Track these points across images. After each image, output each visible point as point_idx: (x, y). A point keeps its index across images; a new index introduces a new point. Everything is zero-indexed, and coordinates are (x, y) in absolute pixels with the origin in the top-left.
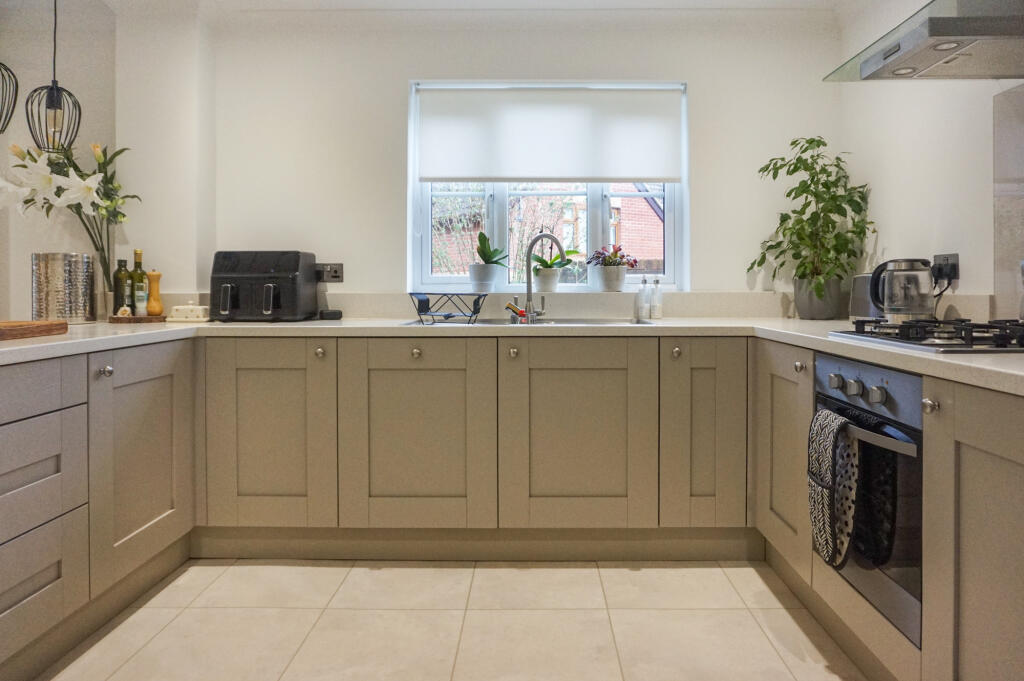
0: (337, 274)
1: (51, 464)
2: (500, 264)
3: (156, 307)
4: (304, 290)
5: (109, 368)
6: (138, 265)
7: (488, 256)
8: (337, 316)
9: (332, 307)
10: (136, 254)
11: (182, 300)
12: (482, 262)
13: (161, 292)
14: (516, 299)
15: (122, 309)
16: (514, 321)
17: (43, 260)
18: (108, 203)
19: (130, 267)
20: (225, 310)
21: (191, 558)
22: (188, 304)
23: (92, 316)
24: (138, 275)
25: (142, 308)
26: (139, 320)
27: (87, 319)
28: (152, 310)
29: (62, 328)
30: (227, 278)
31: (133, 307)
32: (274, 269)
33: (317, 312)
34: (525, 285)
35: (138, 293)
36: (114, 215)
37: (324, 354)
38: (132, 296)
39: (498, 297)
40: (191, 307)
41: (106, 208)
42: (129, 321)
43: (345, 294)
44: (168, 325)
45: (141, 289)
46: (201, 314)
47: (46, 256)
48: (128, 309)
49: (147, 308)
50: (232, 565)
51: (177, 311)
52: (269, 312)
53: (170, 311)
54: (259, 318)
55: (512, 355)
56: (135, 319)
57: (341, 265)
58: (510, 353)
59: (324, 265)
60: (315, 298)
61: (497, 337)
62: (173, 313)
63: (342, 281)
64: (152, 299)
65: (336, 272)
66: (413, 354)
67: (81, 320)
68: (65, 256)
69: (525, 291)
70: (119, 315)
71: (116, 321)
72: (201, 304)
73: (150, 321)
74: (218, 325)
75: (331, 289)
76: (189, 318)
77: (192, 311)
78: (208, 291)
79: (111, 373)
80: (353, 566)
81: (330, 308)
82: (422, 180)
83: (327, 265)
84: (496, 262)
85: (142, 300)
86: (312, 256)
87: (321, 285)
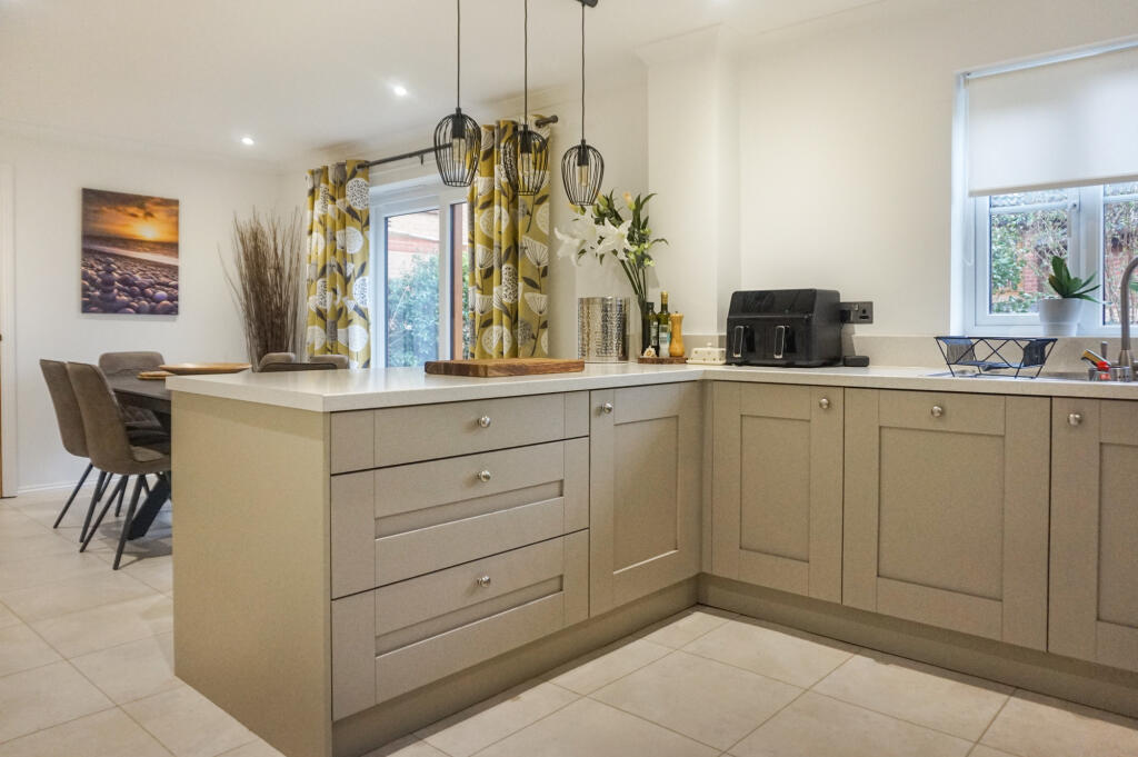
0: (865, 314)
1: (555, 489)
2: (1087, 298)
3: (677, 348)
4: (822, 333)
5: (609, 405)
6: (664, 307)
7: (1066, 288)
8: (863, 362)
9: (859, 352)
10: (662, 296)
11: (701, 342)
12: (1057, 296)
13: (684, 333)
14: (1104, 347)
15: (647, 350)
16: (1092, 375)
17: (586, 303)
18: (636, 248)
19: (657, 309)
20: (737, 353)
21: (698, 603)
22: (706, 346)
23: (624, 356)
24: (664, 318)
25: (665, 348)
26: (661, 362)
27: (620, 359)
28: (673, 351)
29: (580, 366)
30: (741, 320)
31: (657, 349)
32: (789, 309)
33: (838, 356)
34: (1120, 326)
35: (663, 335)
36: (642, 258)
37: (829, 405)
38: (657, 337)
39: (1077, 343)
40: (709, 349)
41: (635, 253)
42: (653, 361)
43: (875, 338)
44: (688, 366)
45: (664, 330)
46: (717, 356)
47: (588, 299)
48: (653, 350)
49: (670, 349)
50: (733, 619)
51: (697, 353)
52: (781, 357)
53: (690, 352)
54: (770, 362)
55: (1072, 422)
56: (659, 361)
57: (871, 304)
58: (1069, 421)
59: (850, 303)
60: (839, 342)
61: (1051, 397)
62: (693, 355)
63: (871, 322)
64: (674, 340)
65: (864, 311)
66: (932, 413)
67: (615, 359)
68: (603, 299)
69: (1120, 336)
70: (645, 356)
71: (642, 361)
72: (720, 347)
73: (671, 362)
74: (734, 369)
75: (859, 332)
76: (708, 360)
77: (709, 353)
78: (725, 334)
79: (610, 410)
80: (857, 653)
81: (857, 354)
82: (972, 194)
83: (855, 303)
84: (1080, 296)
85: (665, 342)
86: (836, 294)
87: (848, 327)
